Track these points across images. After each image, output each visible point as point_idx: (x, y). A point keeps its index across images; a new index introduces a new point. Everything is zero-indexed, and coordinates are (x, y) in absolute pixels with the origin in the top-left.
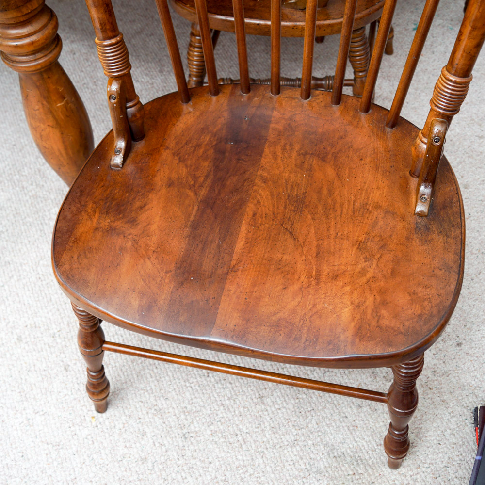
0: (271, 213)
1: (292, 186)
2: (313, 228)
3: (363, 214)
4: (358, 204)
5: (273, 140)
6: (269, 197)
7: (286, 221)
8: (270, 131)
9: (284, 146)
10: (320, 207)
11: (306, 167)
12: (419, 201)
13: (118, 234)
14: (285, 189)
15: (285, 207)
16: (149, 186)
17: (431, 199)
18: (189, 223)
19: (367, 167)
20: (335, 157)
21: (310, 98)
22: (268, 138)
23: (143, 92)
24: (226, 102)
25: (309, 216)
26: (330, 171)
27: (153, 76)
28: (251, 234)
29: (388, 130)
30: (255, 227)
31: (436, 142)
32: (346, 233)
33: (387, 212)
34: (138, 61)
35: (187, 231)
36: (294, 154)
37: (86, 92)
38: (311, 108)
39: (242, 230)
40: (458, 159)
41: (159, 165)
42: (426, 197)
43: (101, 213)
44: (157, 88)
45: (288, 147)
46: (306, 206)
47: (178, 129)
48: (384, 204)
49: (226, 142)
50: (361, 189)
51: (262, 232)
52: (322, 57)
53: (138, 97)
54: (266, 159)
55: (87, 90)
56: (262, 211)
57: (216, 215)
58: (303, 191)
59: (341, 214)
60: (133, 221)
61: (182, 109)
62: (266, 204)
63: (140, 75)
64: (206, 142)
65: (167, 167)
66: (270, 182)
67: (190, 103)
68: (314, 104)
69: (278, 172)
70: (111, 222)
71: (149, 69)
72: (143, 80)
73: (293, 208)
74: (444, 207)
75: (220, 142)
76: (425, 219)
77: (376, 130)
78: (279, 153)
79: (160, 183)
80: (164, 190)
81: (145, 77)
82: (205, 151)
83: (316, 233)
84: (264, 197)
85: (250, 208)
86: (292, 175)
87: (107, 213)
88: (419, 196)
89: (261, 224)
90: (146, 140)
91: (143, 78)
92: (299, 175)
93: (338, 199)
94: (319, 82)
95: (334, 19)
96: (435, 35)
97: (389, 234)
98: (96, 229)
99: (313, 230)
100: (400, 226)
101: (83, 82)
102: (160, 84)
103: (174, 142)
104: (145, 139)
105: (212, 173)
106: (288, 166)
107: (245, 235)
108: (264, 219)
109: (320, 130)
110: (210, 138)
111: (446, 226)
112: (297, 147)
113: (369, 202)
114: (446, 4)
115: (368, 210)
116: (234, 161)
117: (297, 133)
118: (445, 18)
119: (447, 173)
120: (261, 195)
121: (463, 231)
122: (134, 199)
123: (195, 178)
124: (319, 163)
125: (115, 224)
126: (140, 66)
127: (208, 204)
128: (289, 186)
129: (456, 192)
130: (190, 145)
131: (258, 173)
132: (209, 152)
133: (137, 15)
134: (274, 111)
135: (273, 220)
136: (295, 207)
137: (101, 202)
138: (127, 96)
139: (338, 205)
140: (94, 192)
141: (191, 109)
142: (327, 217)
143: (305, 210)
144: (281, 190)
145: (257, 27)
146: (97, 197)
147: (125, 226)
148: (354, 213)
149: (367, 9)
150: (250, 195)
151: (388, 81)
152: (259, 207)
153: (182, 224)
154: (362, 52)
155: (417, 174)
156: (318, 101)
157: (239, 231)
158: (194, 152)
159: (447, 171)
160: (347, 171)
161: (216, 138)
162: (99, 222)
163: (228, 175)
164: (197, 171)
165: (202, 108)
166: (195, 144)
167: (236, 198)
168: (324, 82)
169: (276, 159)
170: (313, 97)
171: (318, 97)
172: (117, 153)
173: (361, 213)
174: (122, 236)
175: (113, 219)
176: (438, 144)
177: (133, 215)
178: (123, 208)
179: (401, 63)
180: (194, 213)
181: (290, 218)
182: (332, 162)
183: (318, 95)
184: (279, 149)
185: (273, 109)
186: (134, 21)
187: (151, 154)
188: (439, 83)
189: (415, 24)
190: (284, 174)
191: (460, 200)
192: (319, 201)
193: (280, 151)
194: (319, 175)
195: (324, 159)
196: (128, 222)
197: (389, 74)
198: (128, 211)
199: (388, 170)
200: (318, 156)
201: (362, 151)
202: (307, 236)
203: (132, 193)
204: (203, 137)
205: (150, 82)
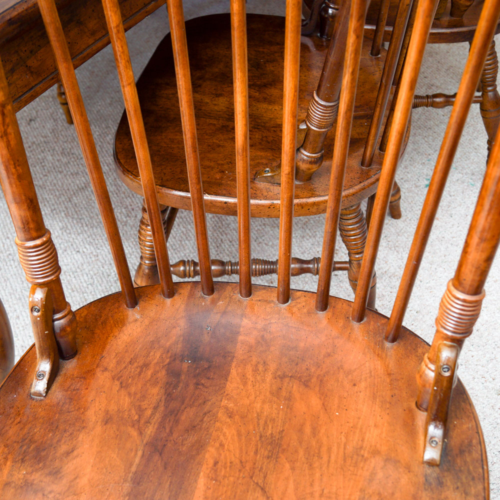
0: (238, 461)
1: (266, 422)
2: (291, 482)
3: (356, 463)
4: (350, 448)
5: (242, 358)
6: (236, 438)
7: (257, 472)
8: (239, 345)
9: (256, 365)
10: (301, 452)
11: (284, 395)
12: (428, 445)
13: (36, 492)
14: (256, 425)
15: (256, 452)
16: (80, 423)
17: (443, 441)
18: (131, 475)
19: (362, 395)
20: (321, 381)
21: (290, 302)
22: (236, 355)
23: (85, 267)
24: (183, 306)
25: (287, 466)
26: (315, 401)
27: (99, 246)
28: (211, 491)
29: (388, 345)
30: (216, 480)
31: (445, 372)
32: (334, 490)
33: (387, 460)
34: (80, 225)
35: (127, 486)
36: (269, 377)
37: (11, 265)
38: (290, 315)
39: (199, 486)
40: (488, 356)
41: (94, 392)
42: (436, 439)
43: (14, 461)
44: (103, 261)
45: (261, 368)
46: (284, 450)
47: (120, 343)
48: (384, 449)
49: (182, 361)
50: (354, 427)
51: (225, 489)
52: (312, 222)
53: (69, 305)
54: (233, 385)
55: (12, 262)
56: (226, 458)
57: (166, 464)
58: (280, 428)
59: (329, 462)
60: (56, 473)
61: (127, 315)
62: (232, 448)
63: (82, 244)
64: (156, 361)
65: (104, 395)
66: (237, 417)
67: (137, 307)
68: (295, 310)
69: (248, 402)
70: (27, 473)
71: (94, 236)
72: (85, 250)
73: (266, 453)
74: (461, 452)
75: (174, 360)
76: (437, 469)
77: (372, 344)
78: (249, 375)
79: (94, 418)
80: (99, 429)
81: (88, 247)
82: (155, 373)
83: (296, 489)
84: (229, 438)
85: (210, 454)
86: (266, 406)
87: (23, 461)
88: (428, 438)
89: (225, 477)
90: (78, 358)
91: (85, 248)
92: (275, 406)
93: (325, 440)
94: (305, 266)
95: (320, 196)
96: (452, 194)
97: (390, 491)
98: (7, 484)
99: (291, 486)
100: (404, 480)
101: (8, 253)
102: (106, 256)
103: (114, 361)
104: (77, 356)
105: (163, 404)
106: (260, 393)
107: (202, 493)
108: (228, 469)
109: (302, 345)
110: (161, 355)
111: (464, 480)
112: (272, 367)
113: (364, 446)
114: (465, 154)
115: (363, 456)
116: (192, 387)
117: (272, 348)
118: (465, 171)
119: (463, 404)
120: (224, 435)
121: (486, 485)
122: (59, 441)
123: (140, 411)
124: (301, 389)
125: (33, 477)
126: (82, 233)
127: (156, 447)
128: (262, 422)
129: (476, 431)
130: (136, 365)
131: (222, 404)
132: (159, 375)
133: (80, 166)
134: (244, 319)
135: (240, 471)
136: (270, 451)
137: (15, 444)
138: (55, 306)
139: (324, 449)
140: (7, 431)
141: (138, 316)
142: (311, 466)
143: (282, 456)
144: (251, 427)
145: (225, 205)
146: (10, 438)
147: (45, 480)
148: (345, 460)
149: (360, 182)
150: (211, 435)
151: (396, 253)
152: (222, 452)
153: (120, 477)
154: (358, 231)
155: (424, 406)
156: (299, 306)
157: (196, 488)
158: (140, 374)
159: (464, 402)
160: (336, 401)
161: (169, 355)
162: (11, 474)
163: (183, 406)
164: (143, 401)
165: (152, 314)
166: (141, 363)
167: (192, 439)
168: (311, 266)
169: (245, 384)
170: (292, 300)
171: (299, 301)
172: (40, 376)
173: (354, 461)
174: (40, 495)
175: (30, 469)
176: (447, 374)
177: (57, 463)
178: (43, 454)
179: (411, 229)
180: (137, 460)
181: (262, 468)
182: (317, 389)
183: (299, 298)
184: (249, 369)
185: (243, 315)
186: (77, 174)
187: (85, 378)
188: (444, 300)
189: (428, 180)
190: (255, 405)
191: (481, 442)
192: (300, 443)
193: (250, 372)
194: (300, 407)
195: (306, 384)
196: (50, 474)
197: (397, 244)
198: (50, 458)
199: (388, 400)
200: (300, 379)
201: (355, 374)
202: (284, 493)
203: (57, 433)
204: (152, 353)
205: (94, 253)
